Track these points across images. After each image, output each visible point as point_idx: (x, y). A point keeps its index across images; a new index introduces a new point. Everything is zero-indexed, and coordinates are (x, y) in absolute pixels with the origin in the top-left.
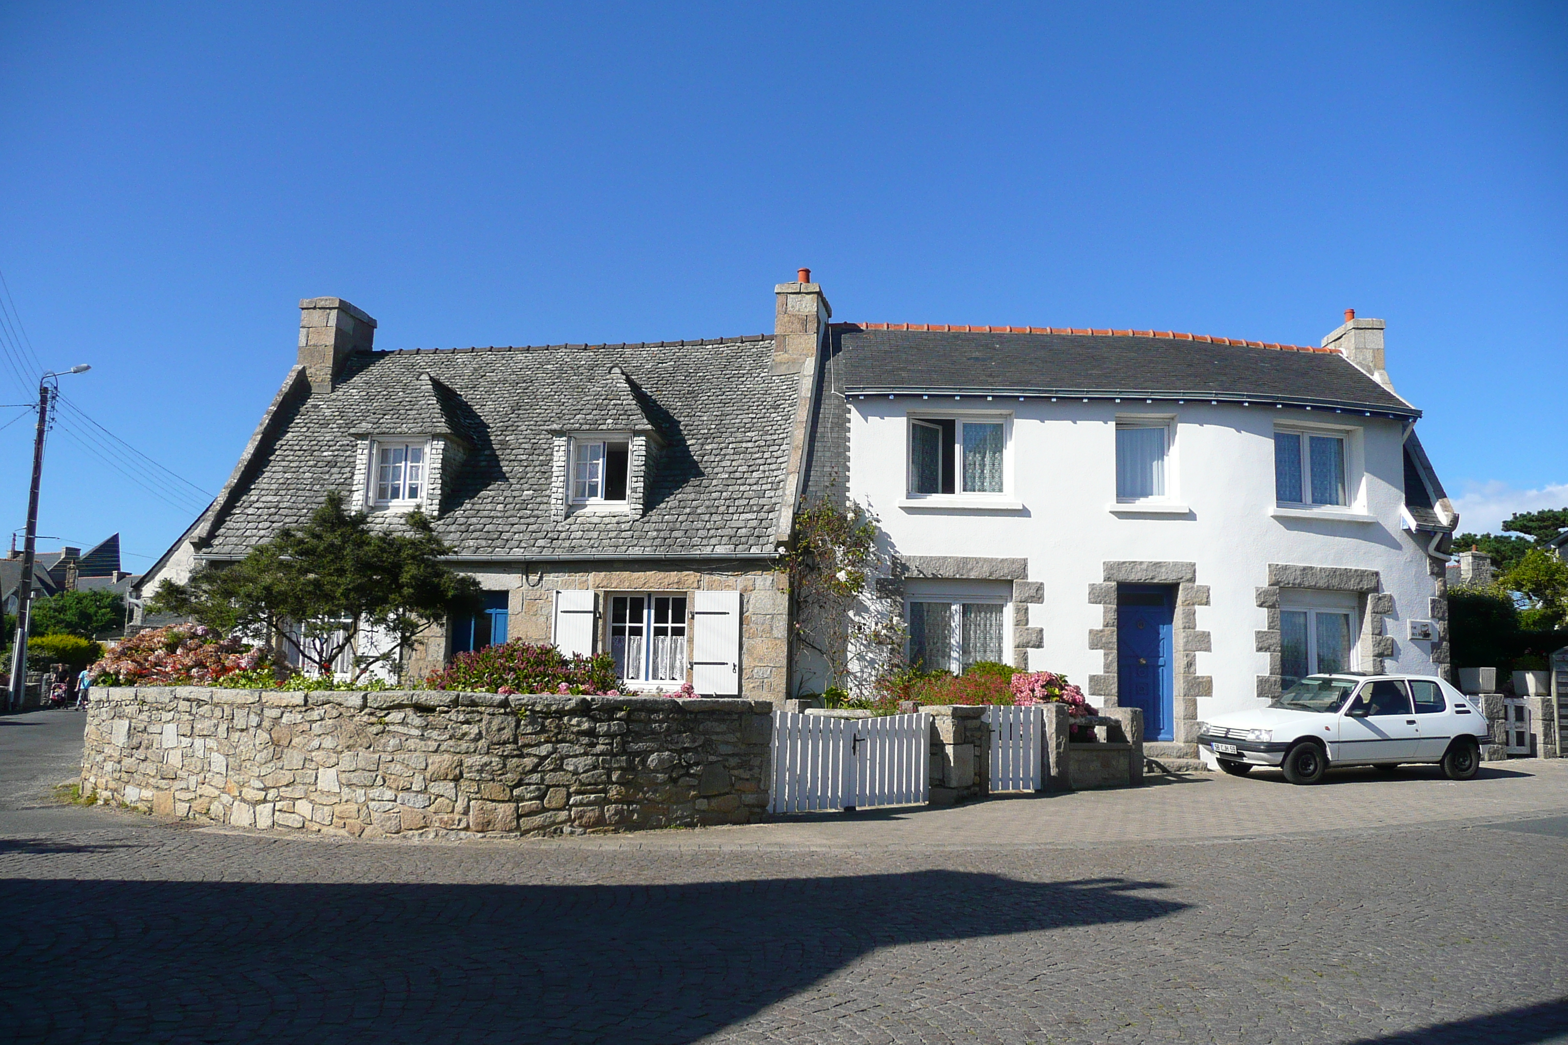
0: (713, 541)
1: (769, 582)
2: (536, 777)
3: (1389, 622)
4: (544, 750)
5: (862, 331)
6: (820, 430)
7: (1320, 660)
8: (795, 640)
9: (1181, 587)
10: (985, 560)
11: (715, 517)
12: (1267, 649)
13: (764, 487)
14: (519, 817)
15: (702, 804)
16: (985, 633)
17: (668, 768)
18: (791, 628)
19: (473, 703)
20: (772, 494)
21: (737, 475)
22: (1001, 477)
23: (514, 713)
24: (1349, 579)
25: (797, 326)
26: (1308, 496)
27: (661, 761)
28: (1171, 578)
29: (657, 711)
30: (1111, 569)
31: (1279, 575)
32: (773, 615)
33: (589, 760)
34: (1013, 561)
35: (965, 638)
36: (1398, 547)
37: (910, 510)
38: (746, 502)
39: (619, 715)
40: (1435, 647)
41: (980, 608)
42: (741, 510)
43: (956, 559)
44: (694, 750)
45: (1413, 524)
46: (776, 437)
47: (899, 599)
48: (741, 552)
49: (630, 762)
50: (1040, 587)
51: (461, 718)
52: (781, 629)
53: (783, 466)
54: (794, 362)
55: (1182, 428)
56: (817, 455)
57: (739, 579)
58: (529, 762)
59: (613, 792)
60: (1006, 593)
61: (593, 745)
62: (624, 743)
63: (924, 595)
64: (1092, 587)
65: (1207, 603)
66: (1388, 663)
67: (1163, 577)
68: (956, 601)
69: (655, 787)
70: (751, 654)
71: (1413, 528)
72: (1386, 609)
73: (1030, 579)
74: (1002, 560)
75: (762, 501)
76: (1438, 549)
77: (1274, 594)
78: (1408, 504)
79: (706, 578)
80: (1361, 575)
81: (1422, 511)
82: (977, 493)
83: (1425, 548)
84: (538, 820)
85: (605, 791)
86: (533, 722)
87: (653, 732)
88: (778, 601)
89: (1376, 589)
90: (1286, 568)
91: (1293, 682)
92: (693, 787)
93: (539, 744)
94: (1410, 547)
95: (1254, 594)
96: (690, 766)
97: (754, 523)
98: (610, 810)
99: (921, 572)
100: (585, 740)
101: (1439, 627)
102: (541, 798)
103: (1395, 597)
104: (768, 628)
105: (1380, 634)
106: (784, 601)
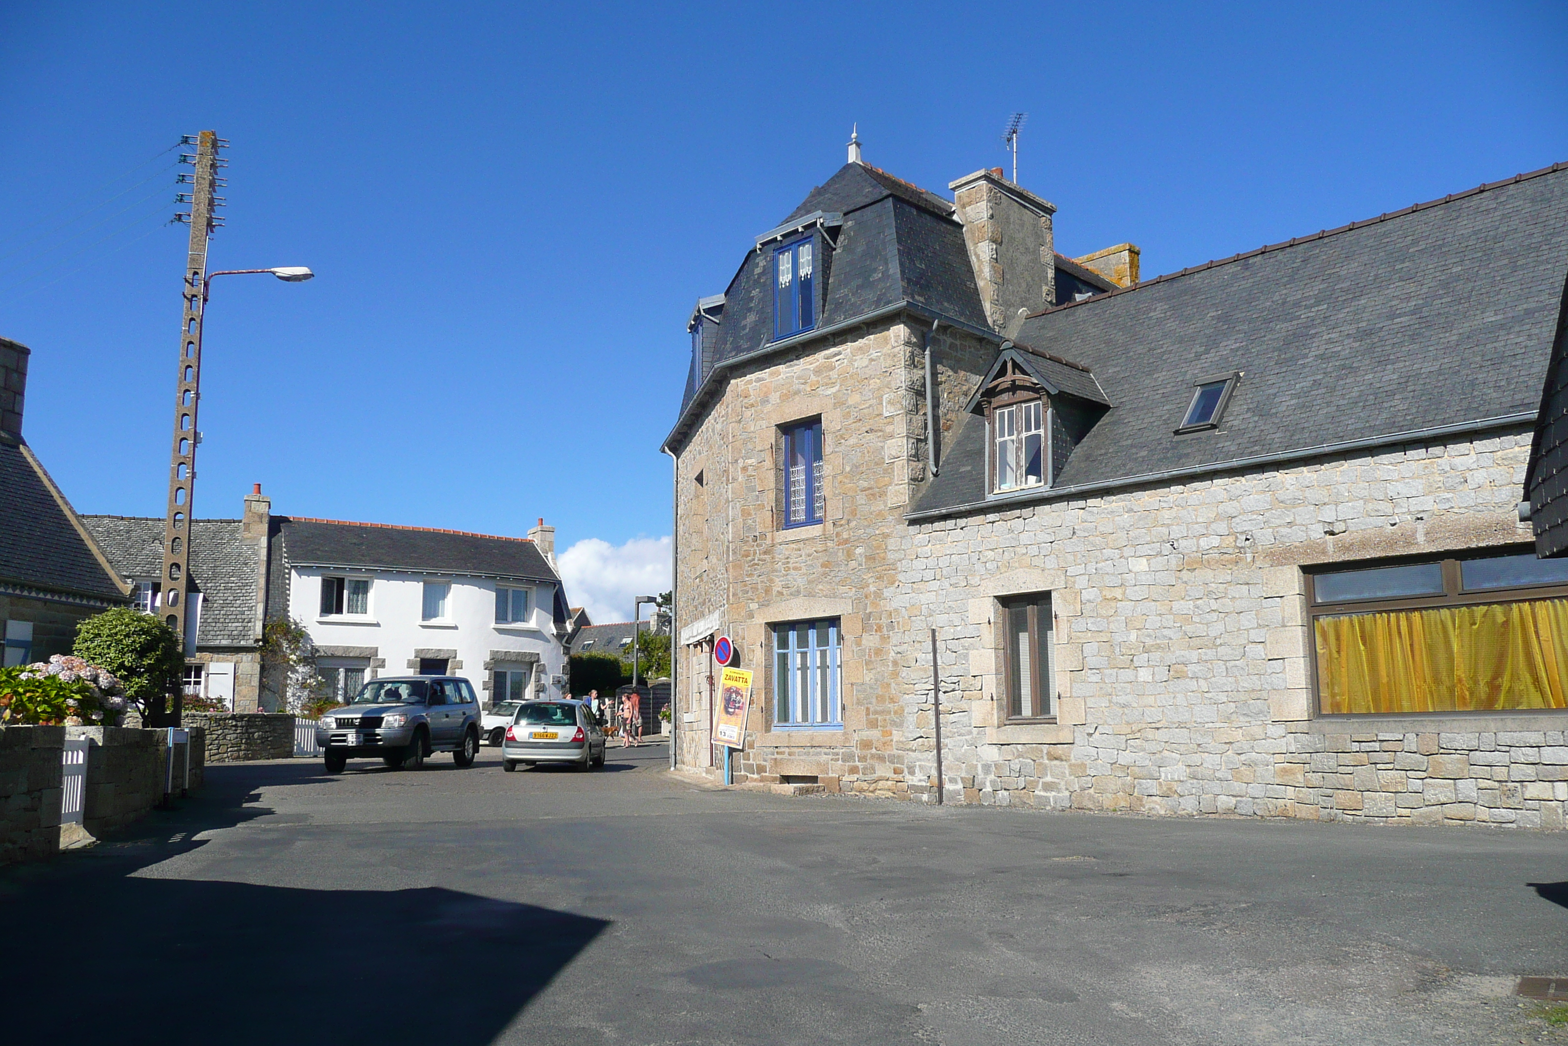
0: (219, 637)
1: (249, 659)
2: (217, 742)
3: (542, 675)
4: (220, 732)
5: (291, 521)
6: (271, 578)
7: (512, 693)
8: (262, 687)
9: (450, 661)
10: (358, 647)
11: (218, 625)
12: (487, 689)
13: (244, 609)
14: (211, 756)
15: (272, 751)
16: (355, 682)
17: (260, 738)
18: (261, 680)
19: (194, 716)
20: (249, 613)
21: (228, 602)
22: (366, 606)
23: (209, 719)
24: (526, 656)
25: (257, 519)
26: (510, 618)
27: (259, 736)
28: (445, 657)
29: (258, 718)
30: (418, 652)
31: (494, 654)
32: (251, 675)
33: (235, 735)
34: (371, 648)
35: (346, 684)
36: (549, 642)
37: (321, 623)
38: (235, 617)
39: (246, 719)
40: (563, 687)
41: (353, 670)
42: (233, 621)
43: (343, 647)
44: (270, 732)
45: (555, 632)
46: (247, 581)
47: (314, 666)
48: (235, 643)
49: (249, 736)
50: (384, 661)
51: (190, 721)
52: (256, 682)
53: (253, 598)
54: (255, 538)
55: (453, 585)
56: (271, 592)
57: (234, 657)
58: (214, 736)
59: (243, 747)
60: (366, 663)
61: (236, 730)
62: (247, 729)
63: (327, 664)
64: (409, 660)
65: (461, 668)
66: (541, 694)
67: (442, 656)
68: (342, 666)
69: (256, 745)
70: (239, 694)
71: (555, 634)
72: (542, 670)
73: (379, 657)
74: (366, 648)
75: (243, 617)
76: (566, 642)
77: (492, 664)
78: (554, 622)
79: (216, 656)
80: (531, 654)
81: (560, 625)
82: (354, 614)
83: (561, 642)
84: (217, 757)
85: (240, 746)
86: (216, 723)
87: (256, 725)
88: (255, 668)
89: (538, 661)
90: (497, 652)
91: (498, 703)
92: (269, 745)
93: (217, 730)
94: (554, 641)
95: (483, 664)
96: (268, 737)
97: (241, 628)
98: (241, 753)
99: (326, 653)
100: (234, 728)
101: (566, 678)
102: (218, 749)
103: (546, 665)
104: (249, 681)
105: (538, 681)
106: (257, 668)
